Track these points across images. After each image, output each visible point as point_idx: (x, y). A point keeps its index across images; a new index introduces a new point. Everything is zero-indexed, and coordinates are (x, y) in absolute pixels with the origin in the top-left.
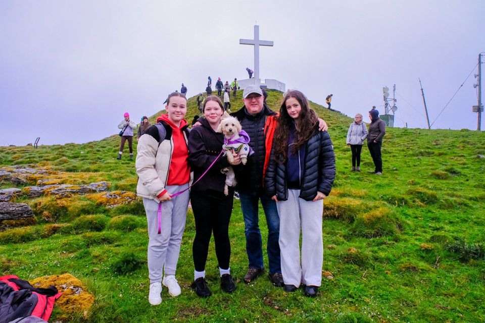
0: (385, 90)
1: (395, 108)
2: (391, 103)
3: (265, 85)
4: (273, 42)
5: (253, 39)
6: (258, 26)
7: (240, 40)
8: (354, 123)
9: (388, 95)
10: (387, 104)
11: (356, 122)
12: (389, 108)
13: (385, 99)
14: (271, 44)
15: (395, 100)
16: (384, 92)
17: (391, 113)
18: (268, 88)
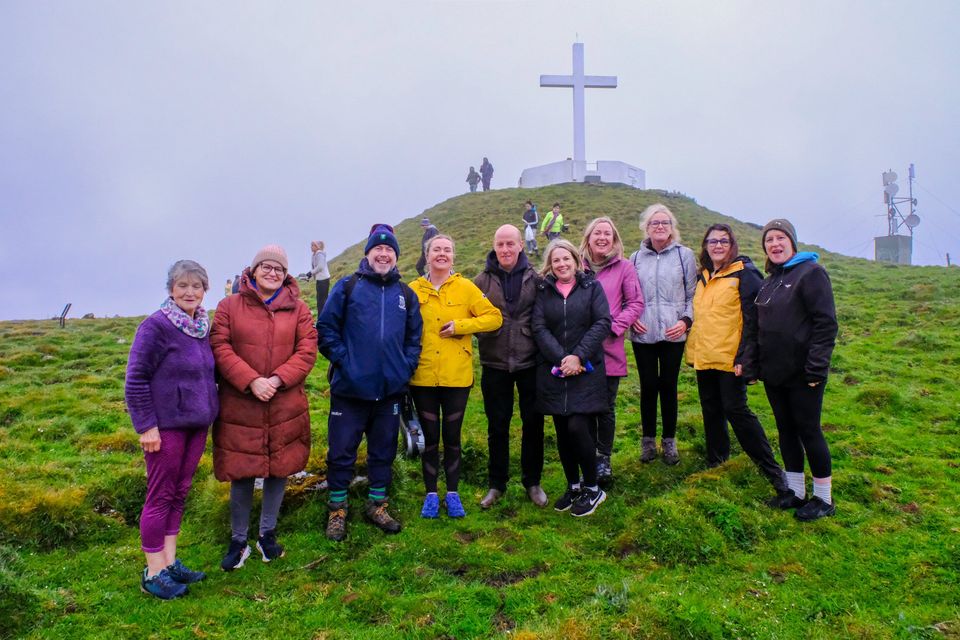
0: (889, 179)
1: (913, 219)
2: (904, 209)
3: (598, 175)
4: (615, 78)
5: (571, 73)
6: (581, 45)
7: (542, 77)
8: (644, 249)
9: (896, 188)
10: (892, 212)
11: (649, 245)
12: (900, 221)
13: (888, 198)
14: (610, 84)
15: (914, 202)
16: (886, 184)
17: (903, 231)
18: (603, 179)
